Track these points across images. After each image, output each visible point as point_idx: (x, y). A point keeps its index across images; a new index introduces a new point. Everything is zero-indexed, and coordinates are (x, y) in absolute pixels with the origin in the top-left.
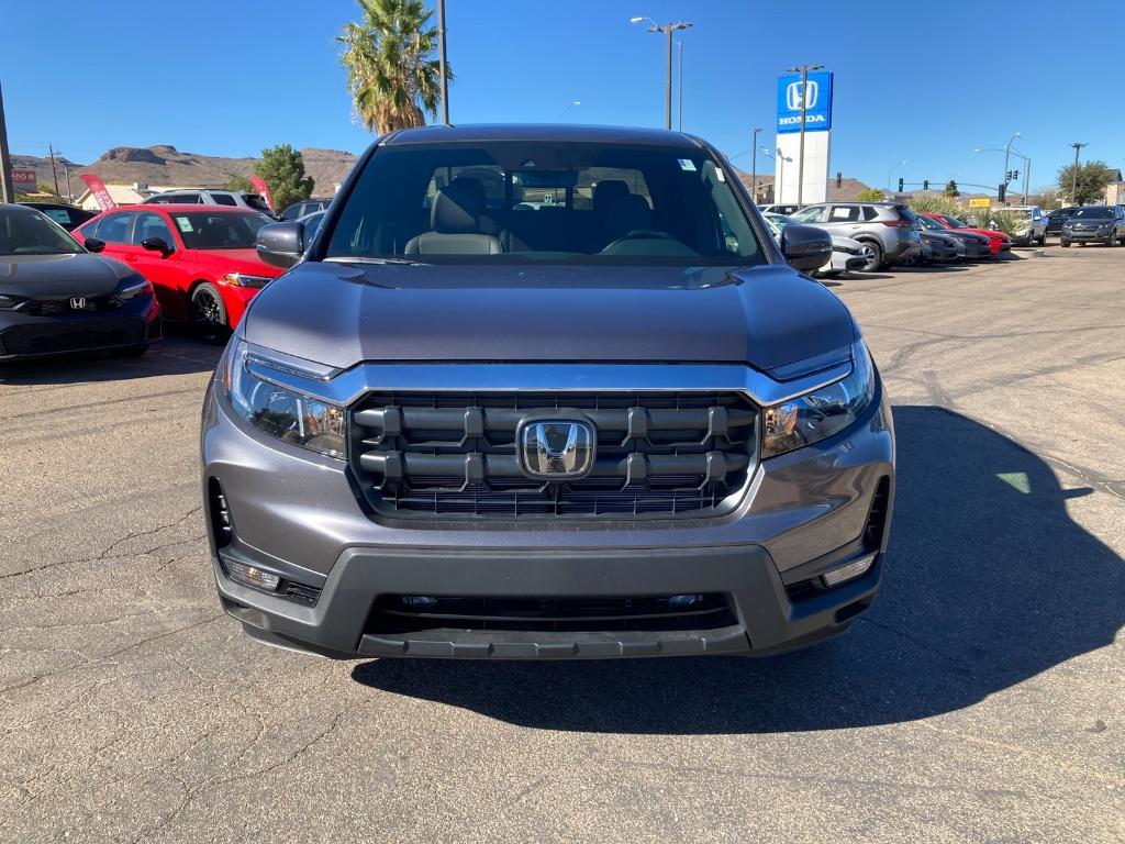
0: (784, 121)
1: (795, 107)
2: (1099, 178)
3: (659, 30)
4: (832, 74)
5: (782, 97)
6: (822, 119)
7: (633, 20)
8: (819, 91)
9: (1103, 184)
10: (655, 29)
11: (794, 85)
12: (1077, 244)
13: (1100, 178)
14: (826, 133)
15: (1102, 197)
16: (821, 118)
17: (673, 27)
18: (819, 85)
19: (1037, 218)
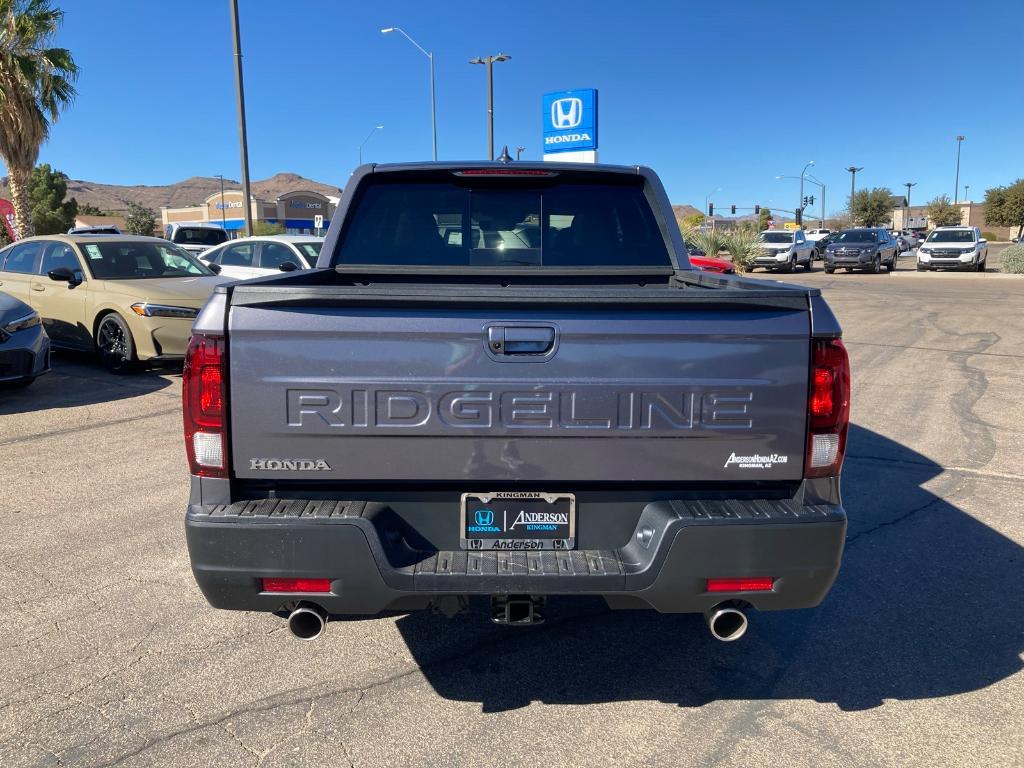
0: (550, 140)
1: (560, 126)
2: (884, 204)
3: (480, 62)
4: (597, 91)
5: (547, 114)
6: (588, 138)
7: (383, 31)
8: (583, 110)
9: (888, 209)
10: (476, 61)
11: (558, 102)
12: (844, 270)
13: (886, 204)
14: (593, 152)
15: (889, 221)
16: (586, 137)
17: (493, 60)
18: (583, 101)
19: (799, 242)
